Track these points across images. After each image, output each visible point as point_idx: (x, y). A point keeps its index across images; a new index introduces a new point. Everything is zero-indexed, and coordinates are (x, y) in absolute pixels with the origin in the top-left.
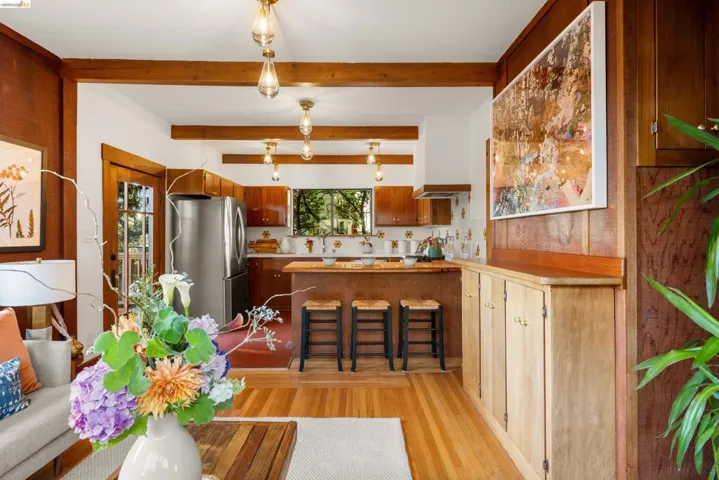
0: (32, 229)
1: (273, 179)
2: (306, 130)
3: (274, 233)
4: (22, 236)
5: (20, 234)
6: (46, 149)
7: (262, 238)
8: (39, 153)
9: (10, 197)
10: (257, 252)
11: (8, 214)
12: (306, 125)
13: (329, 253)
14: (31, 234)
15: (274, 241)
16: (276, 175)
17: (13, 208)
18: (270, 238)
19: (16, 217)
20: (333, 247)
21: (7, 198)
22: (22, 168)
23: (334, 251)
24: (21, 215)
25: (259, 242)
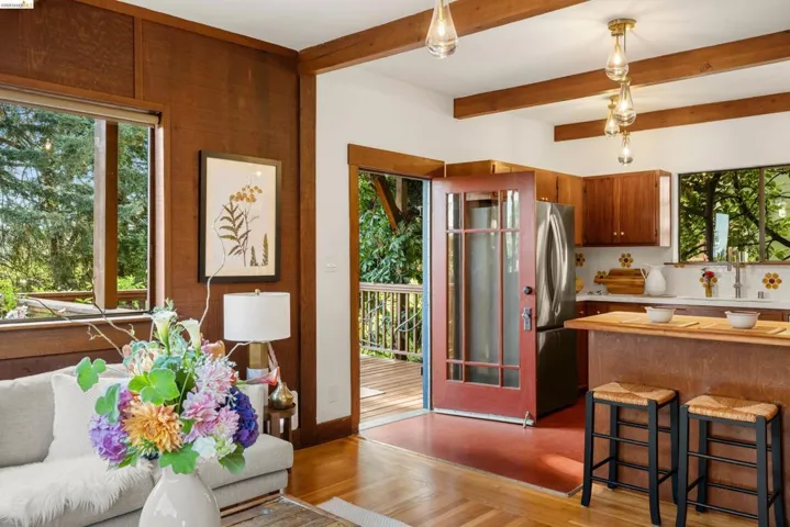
0: (266, 256)
1: (621, 160)
2: (618, 71)
3: (640, 258)
4: (256, 265)
5: (254, 263)
6: (280, 162)
7: (618, 266)
8: (274, 168)
9: (244, 223)
10: (610, 291)
11: (243, 240)
12: (617, 63)
13: (751, 299)
14: (265, 262)
15: (637, 273)
16: (626, 153)
17: (247, 233)
18: (633, 266)
19: (249, 245)
20: (763, 288)
21: (241, 224)
22: (256, 188)
23: (761, 295)
24: (255, 241)
25: (614, 273)
